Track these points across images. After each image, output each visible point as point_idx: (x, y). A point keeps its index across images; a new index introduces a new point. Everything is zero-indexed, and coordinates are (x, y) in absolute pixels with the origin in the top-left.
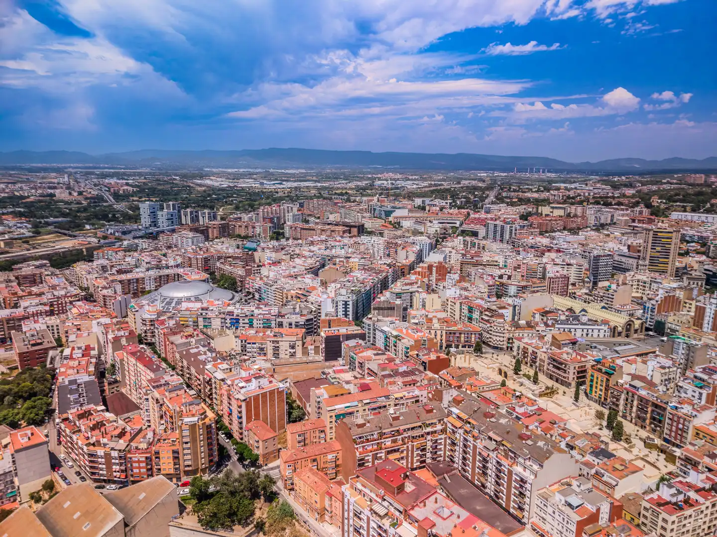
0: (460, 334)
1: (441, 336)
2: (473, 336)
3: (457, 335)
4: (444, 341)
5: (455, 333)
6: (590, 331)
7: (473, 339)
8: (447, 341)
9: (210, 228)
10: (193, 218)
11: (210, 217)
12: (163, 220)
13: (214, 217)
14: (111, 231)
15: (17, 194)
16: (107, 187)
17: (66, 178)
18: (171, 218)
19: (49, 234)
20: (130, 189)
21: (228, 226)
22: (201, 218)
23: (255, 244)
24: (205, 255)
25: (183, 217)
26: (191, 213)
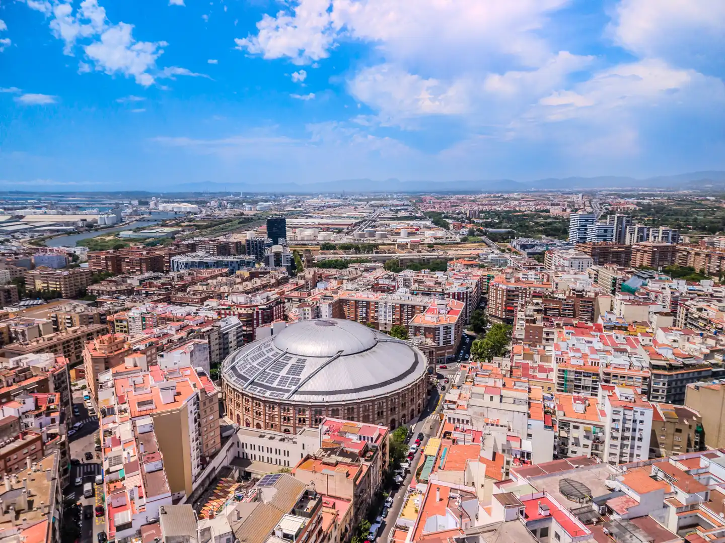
9: (638, 250)
10: (641, 239)
11: (665, 237)
12: (592, 237)
13: (674, 239)
14: (515, 243)
15: (517, 209)
16: (610, 205)
17: (580, 198)
18: (604, 234)
19: (475, 242)
20: (632, 207)
21: (674, 251)
22: (651, 238)
23: (640, 281)
24: (512, 286)
25: (628, 235)
26: (641, 230)
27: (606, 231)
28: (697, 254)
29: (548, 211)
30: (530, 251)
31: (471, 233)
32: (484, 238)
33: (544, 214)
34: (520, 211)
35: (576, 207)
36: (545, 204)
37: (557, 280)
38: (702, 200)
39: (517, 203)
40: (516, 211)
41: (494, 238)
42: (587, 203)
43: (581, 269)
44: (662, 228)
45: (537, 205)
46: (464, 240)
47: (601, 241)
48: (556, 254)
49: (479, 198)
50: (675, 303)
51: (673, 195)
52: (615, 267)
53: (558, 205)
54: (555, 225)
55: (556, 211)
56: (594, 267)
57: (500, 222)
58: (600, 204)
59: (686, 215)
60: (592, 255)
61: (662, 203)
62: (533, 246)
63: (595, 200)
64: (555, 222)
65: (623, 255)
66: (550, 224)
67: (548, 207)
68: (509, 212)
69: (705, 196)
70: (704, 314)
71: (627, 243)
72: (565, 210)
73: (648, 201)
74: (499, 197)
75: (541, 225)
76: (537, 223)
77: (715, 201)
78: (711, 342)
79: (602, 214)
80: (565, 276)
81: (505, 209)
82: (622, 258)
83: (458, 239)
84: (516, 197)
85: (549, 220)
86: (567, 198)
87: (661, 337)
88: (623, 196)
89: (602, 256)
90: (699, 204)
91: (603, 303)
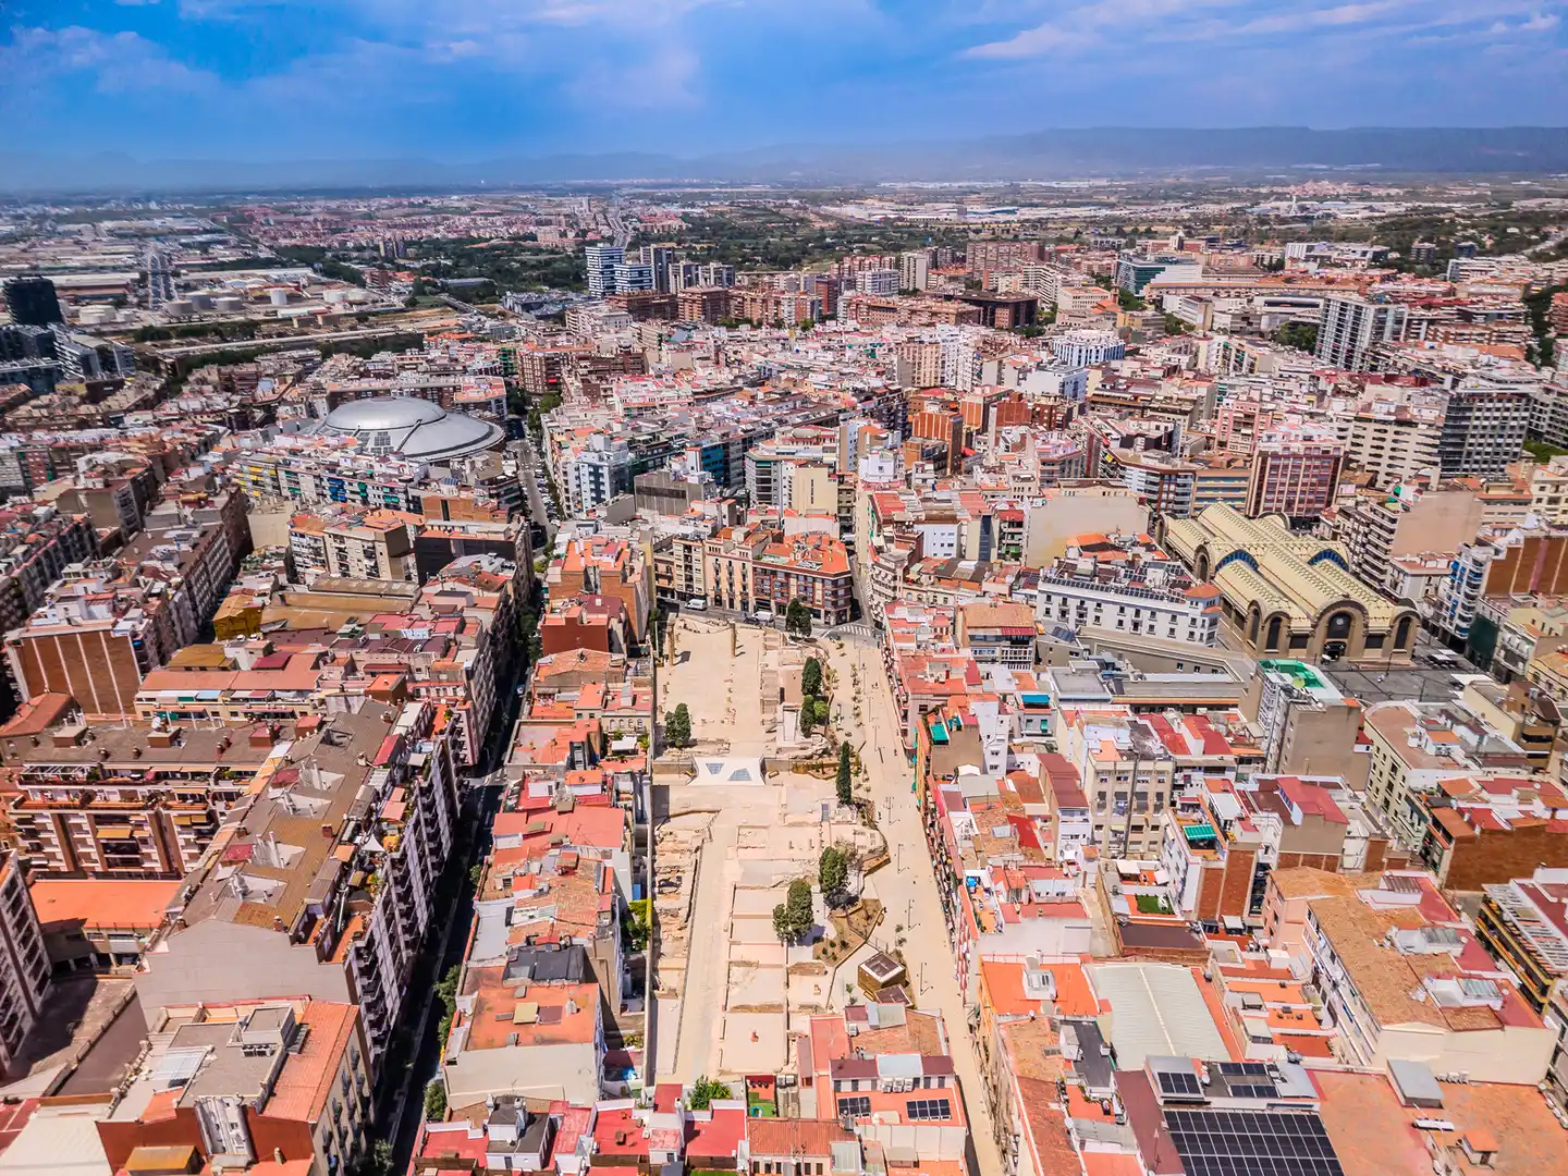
0: (787, 576)
1: (744, 576)
2: (818, 585)
3: (781, 578)
4: (750, 590)
5: (774, 573)
6: (1145, 615)
7: (819, 595)
8: (756, 592)
9: (685, 300)
10: (689, 283)
11: (718, 280)
12: (623, 285)
13: (730, 280)
14: (510, 303)
15: (474, 234)
16: (641, 221)
17: (585, 206)
18: (638, 279)
19: (432, 307)
20: (676, 224)
21: (728, 297)
22: (701, 281)
23: (686, 334)
24: (550, 352)
25: (672, 277)
26: (687, 269)
27: (641, 273)
28: (753, 300)
29: (533, 237)
30: (538, 313)
31: (419, 289)
32: (444, 297)
33: (529, 243)
34: (480, 240)
35: (583, 226)
36: (524, 223)
37: (597, 342)
38: (781, 206)
39: (466, 220)
40: (473, 241)
41: (466, 296)
42: (600, 218)
43: (620, 328)
44: (713, 265)
45: (510, 224)
46: (412, 304)
47: (636, 291)
48: (583, 313)
49: (378, 209)
50: (718, 350)
51: (740, 195)
52: (659, 321)
53: (549, 223)
54: (556, 265)
55: (549, 237)
56: (636, 325)
57: (456, 265)
58: (624, 219)
59: (756, 237)
60: (630, 312)
61: (722, 214)
62: (540, 305)
63: (612, 210)
64: (555, 260)
65: (668, 309)
66: (548, 263)
67: (532, 229)
68: (458, 241)
69: (786, 197)
70: (739, 357)
71: (672, 290)
72: (563, 235)
73: (699, 210)
74: (420, 205)
75: (533, 267)
76: (523, 263)
77: (799, 208)
78: (736, 371)
79: (629, 240)
80: (606, 337)
81: (450, 236)
82: (668, 310)
83: (398, 303)
84: (457, 204)
85: (543, 257)
86: (560, 205)
87: (700, 372)
88: (659, 198)
89: (641, 309)
90: (777, 214)
91: (651, 357)
